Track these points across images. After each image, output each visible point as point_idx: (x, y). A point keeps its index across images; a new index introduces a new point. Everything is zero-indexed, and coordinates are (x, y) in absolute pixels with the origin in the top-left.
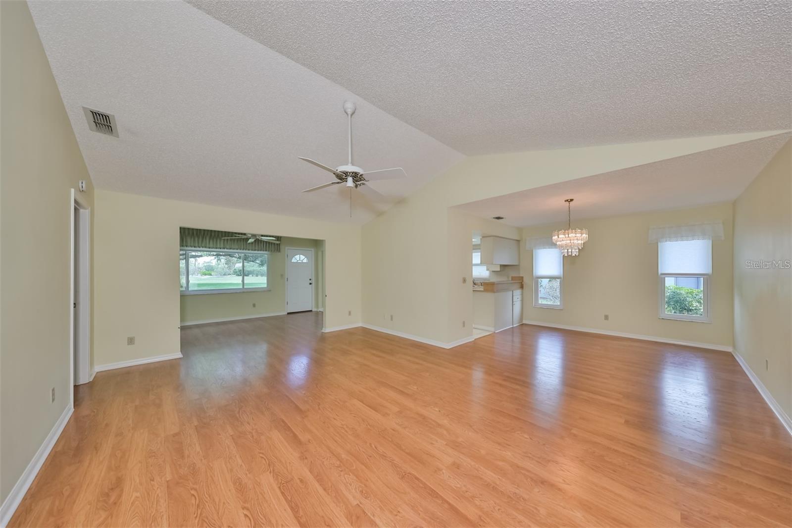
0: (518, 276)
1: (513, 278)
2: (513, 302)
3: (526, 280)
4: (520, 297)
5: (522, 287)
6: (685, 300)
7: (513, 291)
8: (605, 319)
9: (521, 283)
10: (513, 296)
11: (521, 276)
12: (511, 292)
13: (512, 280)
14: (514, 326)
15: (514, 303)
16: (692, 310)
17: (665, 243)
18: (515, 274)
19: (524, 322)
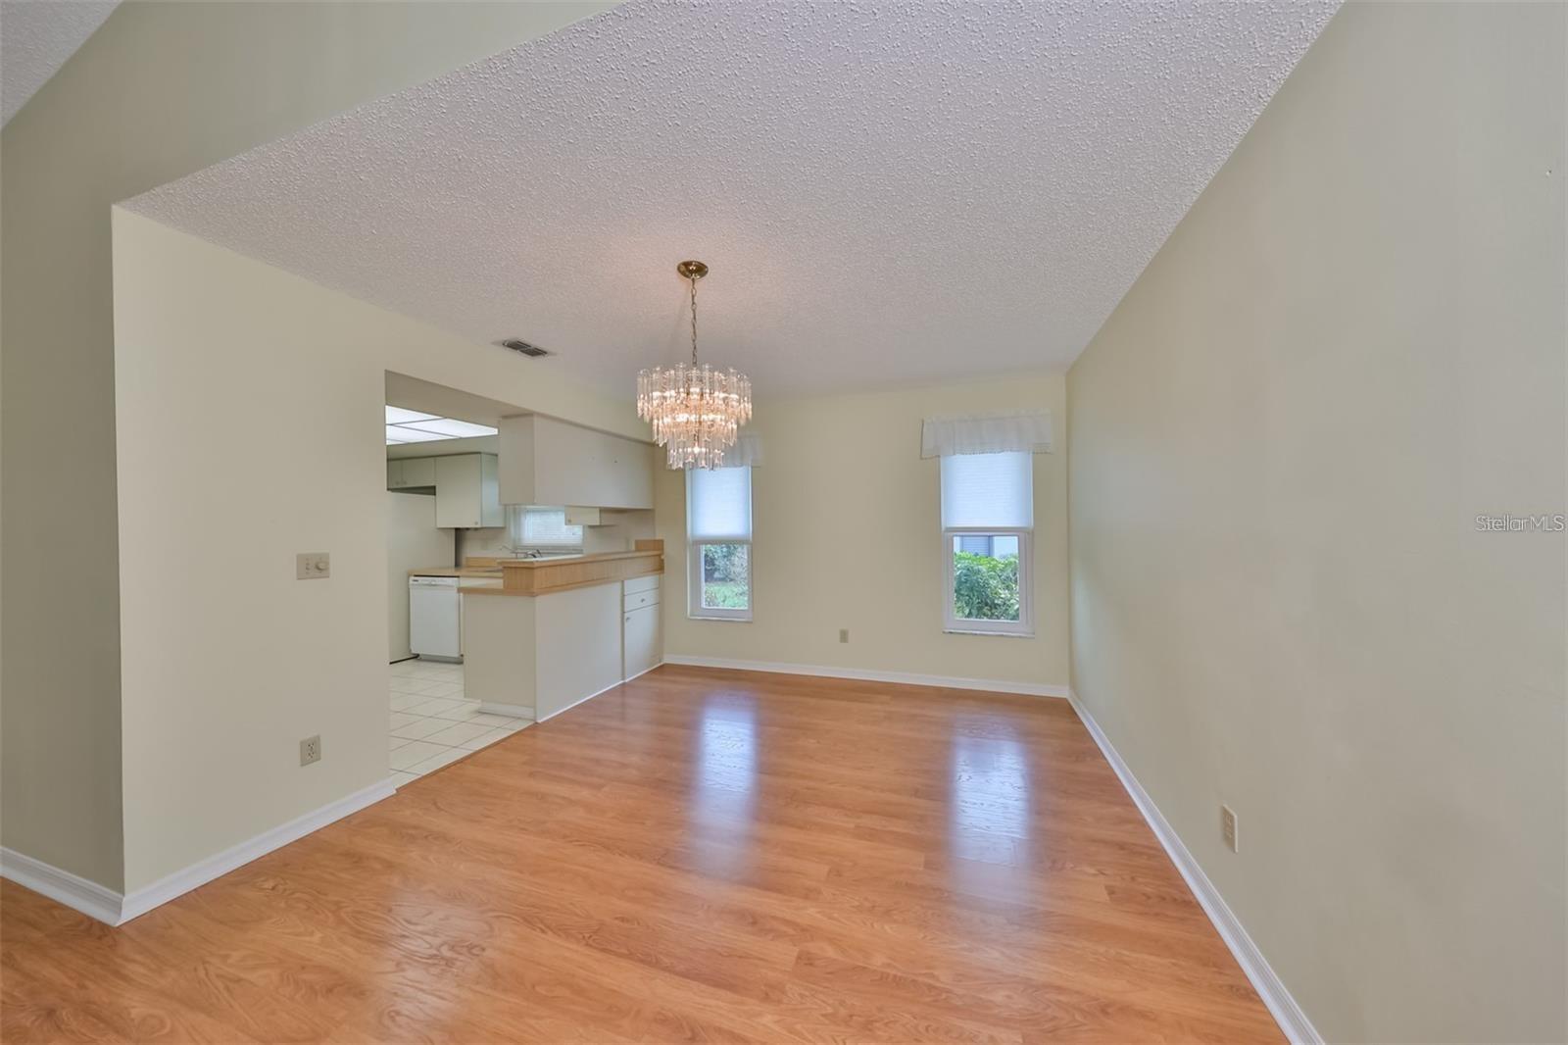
0: (653, 538)
1: (640, 546)
2: (623, 612)
3: (669, 549)
4: (650, 597)
5: (660, 568)
6: (986, 585)
7: (623, 582)
8: (841, 641)
9: (659, 555)
10: (623, 596)
11: (658, 538)
12: (618, 586)
13: (638, 550)
14: (627, 680)
15: (626, 615)
16: (999, 605)
17: (954, 457)
18: (645, 535)
19: (668, 659)
